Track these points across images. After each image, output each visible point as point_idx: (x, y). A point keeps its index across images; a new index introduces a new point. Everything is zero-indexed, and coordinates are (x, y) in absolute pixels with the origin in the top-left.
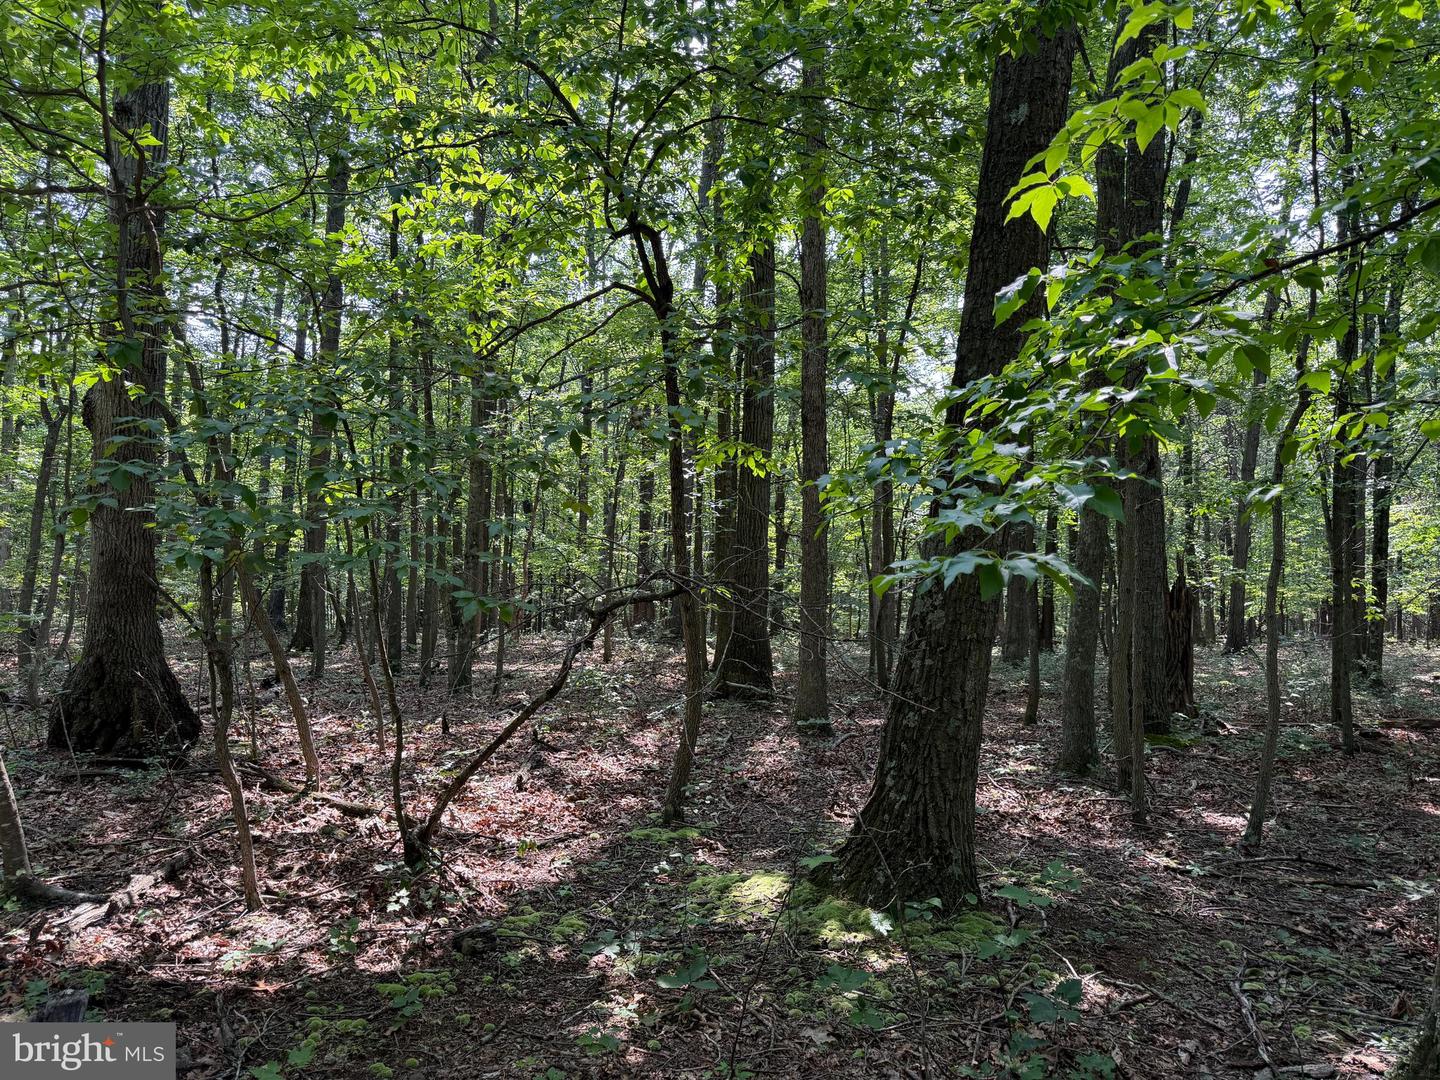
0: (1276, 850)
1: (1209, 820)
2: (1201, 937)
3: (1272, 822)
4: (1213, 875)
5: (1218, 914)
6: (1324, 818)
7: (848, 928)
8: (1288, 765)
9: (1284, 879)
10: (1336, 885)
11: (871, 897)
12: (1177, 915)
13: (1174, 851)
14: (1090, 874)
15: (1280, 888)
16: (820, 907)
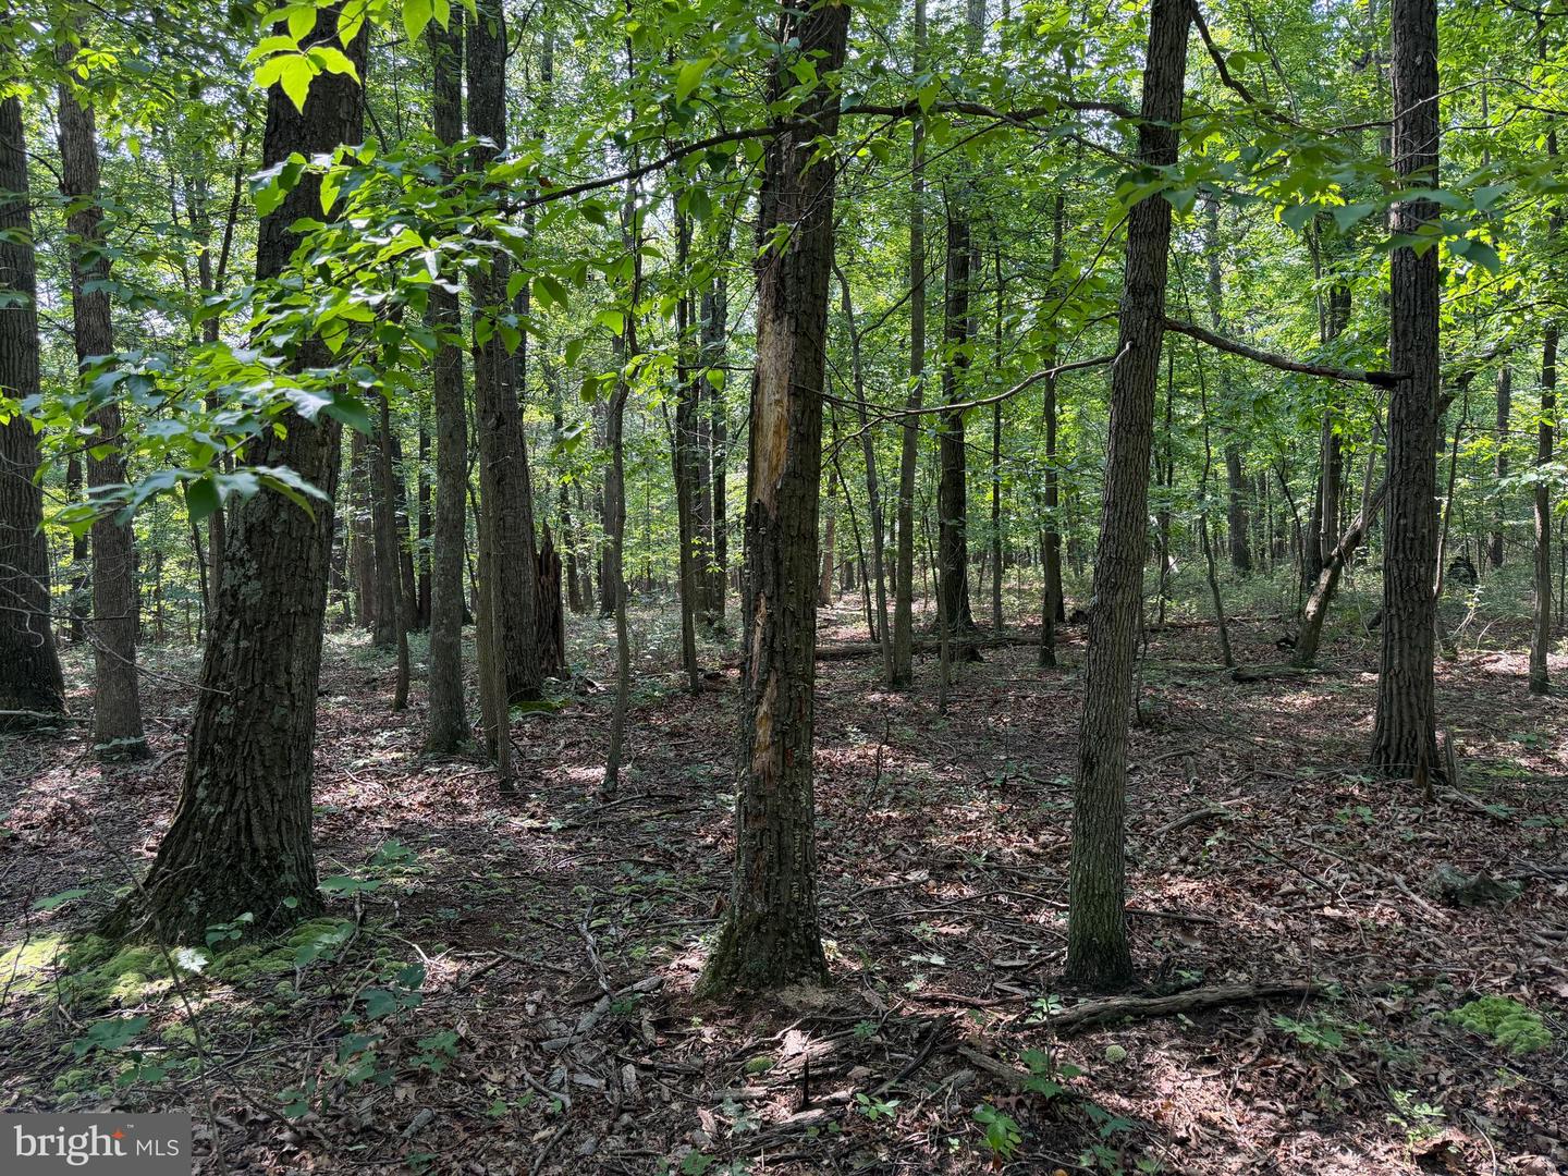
0: (630, 791)
1: (574, 776)
2: (557, 889)
3: (629, 766)
4: (571, 827)
5: (575, 863)
6: (672, 754)
7: (150, 978)
8: (645, 712)
9: (635, 816)
10: (678, 812)
11: (181, 934)
12: (537, 873)
13: (539, 811)
14: (453, 852)
15: (631, 825)
16: (112, 961)
